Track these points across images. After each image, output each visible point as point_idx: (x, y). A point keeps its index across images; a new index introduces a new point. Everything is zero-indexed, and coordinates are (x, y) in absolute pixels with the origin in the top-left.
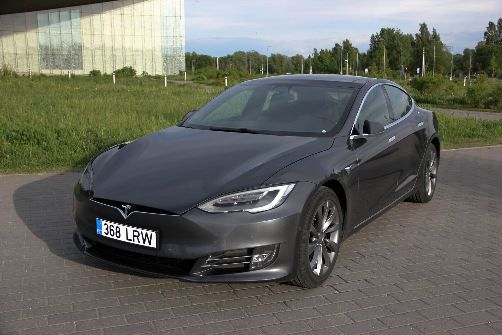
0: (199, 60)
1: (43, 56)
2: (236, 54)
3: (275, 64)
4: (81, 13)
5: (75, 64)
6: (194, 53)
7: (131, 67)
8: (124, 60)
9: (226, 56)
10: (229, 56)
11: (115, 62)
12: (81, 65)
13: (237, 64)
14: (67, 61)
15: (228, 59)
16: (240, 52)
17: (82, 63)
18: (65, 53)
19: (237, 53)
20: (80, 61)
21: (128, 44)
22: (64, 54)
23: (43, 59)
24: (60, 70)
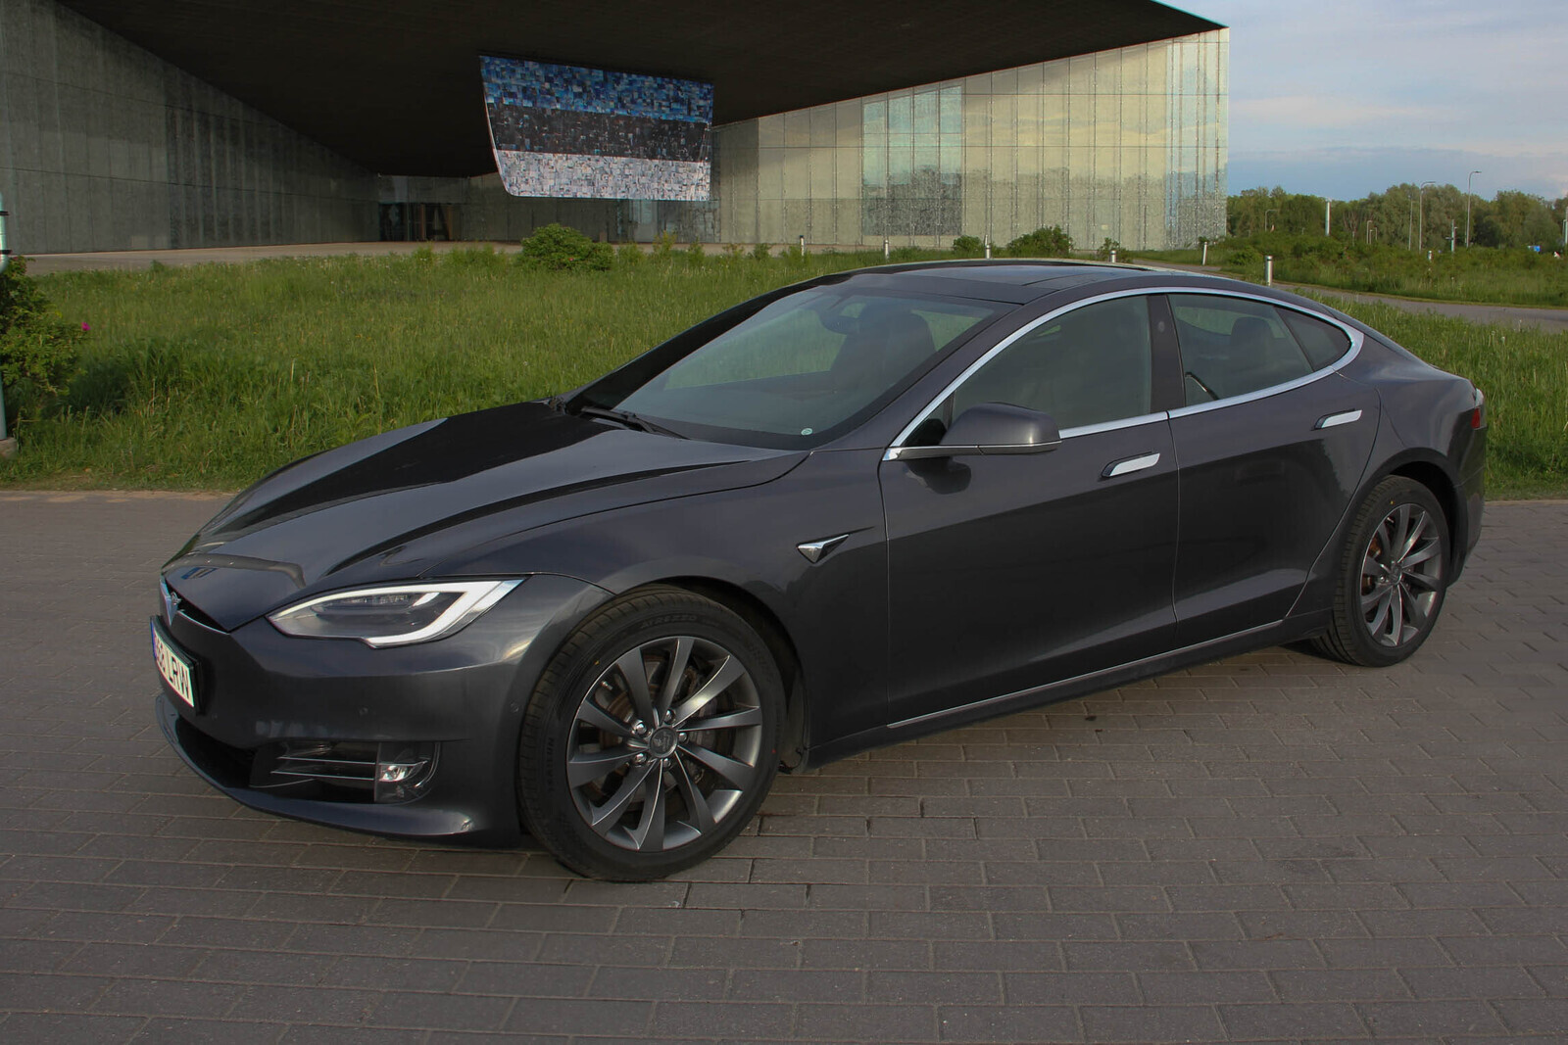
0: (1290, 208)
1: (868, 204)
2: (1393, 191)
3: (1504, 220)
4: (965, 94)
5: (943, 221)
6: (1279, 189)
7: (1058, 229)
8: (1066, 210)
9: (1365, 196)
10: (1373, 200)
11: (1043, 215)
12: (958, 225)
13: (1395, 218)
14: (923, 215)
15: (1369, 206)
16: (1404, 186)
17: (960, 218)
18: (920, 193)
19: (1395, 188)
20: (956, 213)
21: (1077, 167)
22: (917, 197)
23: (870, 210)
24: (907, 237)
